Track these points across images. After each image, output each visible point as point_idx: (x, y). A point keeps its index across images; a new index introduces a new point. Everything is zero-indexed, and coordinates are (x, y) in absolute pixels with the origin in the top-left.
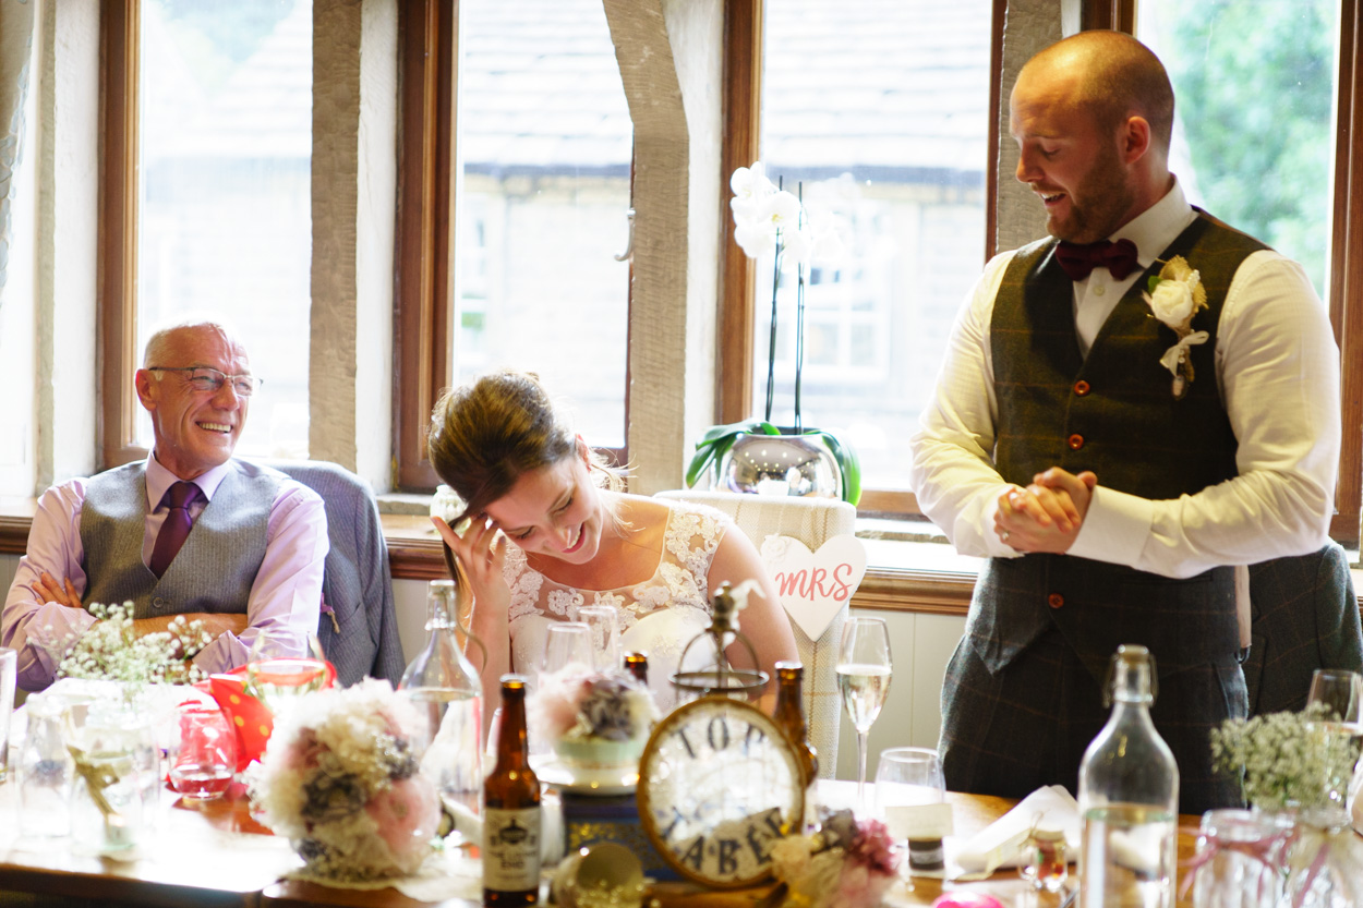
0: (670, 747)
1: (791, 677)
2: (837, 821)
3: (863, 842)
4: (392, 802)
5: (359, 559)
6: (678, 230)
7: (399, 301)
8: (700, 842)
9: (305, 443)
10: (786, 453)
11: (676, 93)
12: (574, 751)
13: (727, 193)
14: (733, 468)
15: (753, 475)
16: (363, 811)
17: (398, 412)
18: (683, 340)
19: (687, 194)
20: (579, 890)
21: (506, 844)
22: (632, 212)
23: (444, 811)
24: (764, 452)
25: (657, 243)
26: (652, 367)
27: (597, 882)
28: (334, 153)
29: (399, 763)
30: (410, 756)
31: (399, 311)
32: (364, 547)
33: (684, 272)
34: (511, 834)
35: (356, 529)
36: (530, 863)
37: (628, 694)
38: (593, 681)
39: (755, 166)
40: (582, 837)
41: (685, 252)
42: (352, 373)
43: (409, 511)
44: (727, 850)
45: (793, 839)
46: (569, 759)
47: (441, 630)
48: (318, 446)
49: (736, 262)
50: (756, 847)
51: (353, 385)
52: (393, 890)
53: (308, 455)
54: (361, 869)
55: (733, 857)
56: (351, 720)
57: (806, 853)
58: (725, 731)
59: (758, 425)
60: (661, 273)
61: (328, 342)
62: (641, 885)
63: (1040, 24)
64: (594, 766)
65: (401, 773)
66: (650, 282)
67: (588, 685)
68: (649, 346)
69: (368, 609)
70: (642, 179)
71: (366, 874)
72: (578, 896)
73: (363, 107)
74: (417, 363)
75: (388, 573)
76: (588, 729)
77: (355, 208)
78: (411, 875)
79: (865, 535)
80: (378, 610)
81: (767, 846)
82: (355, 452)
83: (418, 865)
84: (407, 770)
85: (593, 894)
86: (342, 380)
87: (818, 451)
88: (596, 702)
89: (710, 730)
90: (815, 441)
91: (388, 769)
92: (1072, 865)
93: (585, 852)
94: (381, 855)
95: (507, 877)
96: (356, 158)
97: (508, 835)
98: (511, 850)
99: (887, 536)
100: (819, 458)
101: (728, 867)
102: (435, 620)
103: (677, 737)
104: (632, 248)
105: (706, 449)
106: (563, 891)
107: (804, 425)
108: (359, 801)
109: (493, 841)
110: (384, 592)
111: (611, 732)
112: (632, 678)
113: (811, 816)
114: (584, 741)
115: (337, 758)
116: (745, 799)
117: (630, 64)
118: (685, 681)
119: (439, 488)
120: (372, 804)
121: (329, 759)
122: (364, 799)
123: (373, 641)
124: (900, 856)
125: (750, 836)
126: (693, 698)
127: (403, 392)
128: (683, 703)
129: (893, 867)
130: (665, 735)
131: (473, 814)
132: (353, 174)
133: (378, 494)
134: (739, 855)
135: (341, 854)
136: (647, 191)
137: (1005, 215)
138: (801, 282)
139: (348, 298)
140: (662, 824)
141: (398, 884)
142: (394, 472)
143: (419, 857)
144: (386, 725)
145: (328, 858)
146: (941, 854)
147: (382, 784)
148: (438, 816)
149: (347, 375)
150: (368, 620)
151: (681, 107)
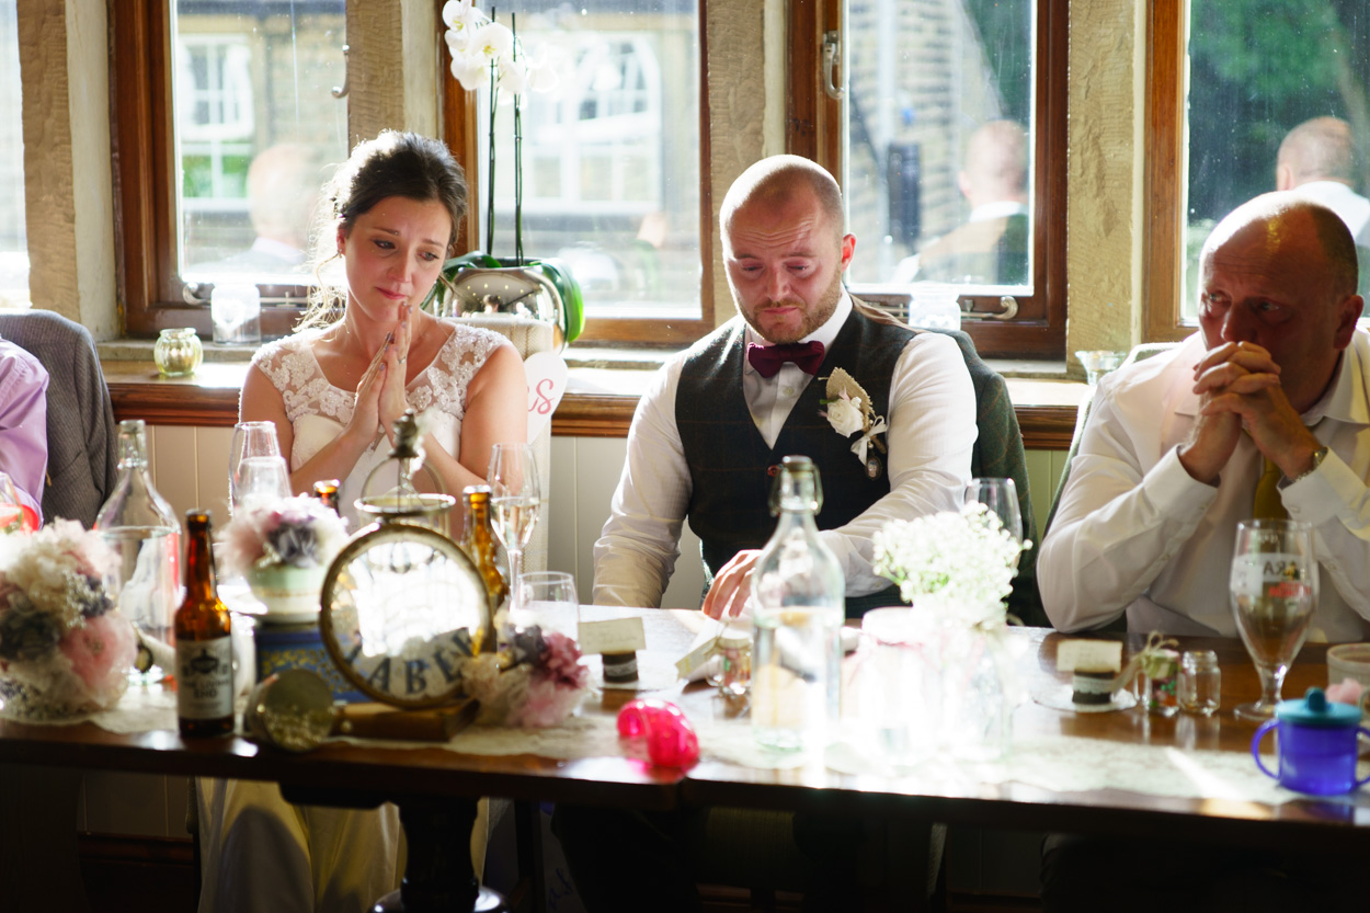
0: (355, 567)
2: (524, 638)
3: (550, 656)
4: (86, 640)
5: (80, 407)
7: (116, 144)
8: (386, 663)
9: (27, 292)
10: (507, 285)
12: (266, 579)
13: (442, 28)
14: (456, 303)
16: (57, 649)
19: (400, 28)
20: (269, 715)
21: (197, 675)
22: (349, 48)
23: (142, 647)
24: (487, 285)
25: (373, 77)
27: (288, 707)
29: (92, 601)
30: (103, 594)
31: (117, 155)
32: (85, 394)
33: (401, 106)
34: (201, 665)
35: (75, 378)
36: (223, 692)
37: (317, 524)
38: (280, 511)
40: (273, 664)
41: (401, 87)
42: (71, 219)
43: (136, 356)
44: (415, 670)
45: (485, 657)
46: (260, 589)
47: (134, 467)
48: (39, 292)
49: (454, 95)
50: (444, 665)
51: (73, 231)
52: (90, 724)
53: (31, 304)
54: (59, 706)
55: (421, 676)
56: (41, 560)
57: (497, 673)
58: (407, 556)
59: (480, 258)
60: (377, 108)
61: (44, 188)
62: (333, 708)
64: (286, 595)
65: (96, 609)
66: (366, 117)
67: (275, 515)
69: (92, 458)
70: (354, 14)
71: (65, 710)
72: (270, 720)
74: (139, 207)
75: (112, 420)
76: (276, 558)
77: (65, 51)
78: (108, 711)
79: (591, 365)
80: (103, 457)
81: (457, 665)
82: (78, 299)
83: (116, 700)
84: (101, 607)
85: (285, 718)
86: (62, 227)
87: (539, 282)
88: (283, 532)
89: (391, 556)
90: (536, 272)
91: (81, 607)
93: (275, 677)
94: (78, 691)
95: (199, 707)
97: (198, 665)
98: (201, 680)
99: (612, 365)
100: (541, 290)
101: (416, 686)
102: (128, 460)
104: (348, 87)
106: (256, 718)
107: (525, 258)
108: (51, 639)
109: (185, 672)
110: (108, 440)
111: (298, 560)
113: (502, 635)
114: (273, 571)
115: (28, 600)
116: (433, 620)
119: (165, 333)
120: (66, 642)
121: (21, 600)
122: (57, 637)
123: (97, 487)
125: (438, 657)
126: (378, 525)
128: (367, 530)
129: (582, 679)
130: (348, 559)
131: (166, 648)
132: (61, 16)
133: (104, 341)
134: (427, 674)
135: (37, 692)
136: (359, 25)
137: (716, 41)
138: (517, 113)
139: (62, 142)
140: (346, 649)
141: (96, 719)
142: (120, 319)
143: (117, 692)
144: (76, 564)
145: (24, 698)
146: (635, 666)
147: (75, 622)
148: (134, 651)
149: (66, 221)
150: (92, 468)
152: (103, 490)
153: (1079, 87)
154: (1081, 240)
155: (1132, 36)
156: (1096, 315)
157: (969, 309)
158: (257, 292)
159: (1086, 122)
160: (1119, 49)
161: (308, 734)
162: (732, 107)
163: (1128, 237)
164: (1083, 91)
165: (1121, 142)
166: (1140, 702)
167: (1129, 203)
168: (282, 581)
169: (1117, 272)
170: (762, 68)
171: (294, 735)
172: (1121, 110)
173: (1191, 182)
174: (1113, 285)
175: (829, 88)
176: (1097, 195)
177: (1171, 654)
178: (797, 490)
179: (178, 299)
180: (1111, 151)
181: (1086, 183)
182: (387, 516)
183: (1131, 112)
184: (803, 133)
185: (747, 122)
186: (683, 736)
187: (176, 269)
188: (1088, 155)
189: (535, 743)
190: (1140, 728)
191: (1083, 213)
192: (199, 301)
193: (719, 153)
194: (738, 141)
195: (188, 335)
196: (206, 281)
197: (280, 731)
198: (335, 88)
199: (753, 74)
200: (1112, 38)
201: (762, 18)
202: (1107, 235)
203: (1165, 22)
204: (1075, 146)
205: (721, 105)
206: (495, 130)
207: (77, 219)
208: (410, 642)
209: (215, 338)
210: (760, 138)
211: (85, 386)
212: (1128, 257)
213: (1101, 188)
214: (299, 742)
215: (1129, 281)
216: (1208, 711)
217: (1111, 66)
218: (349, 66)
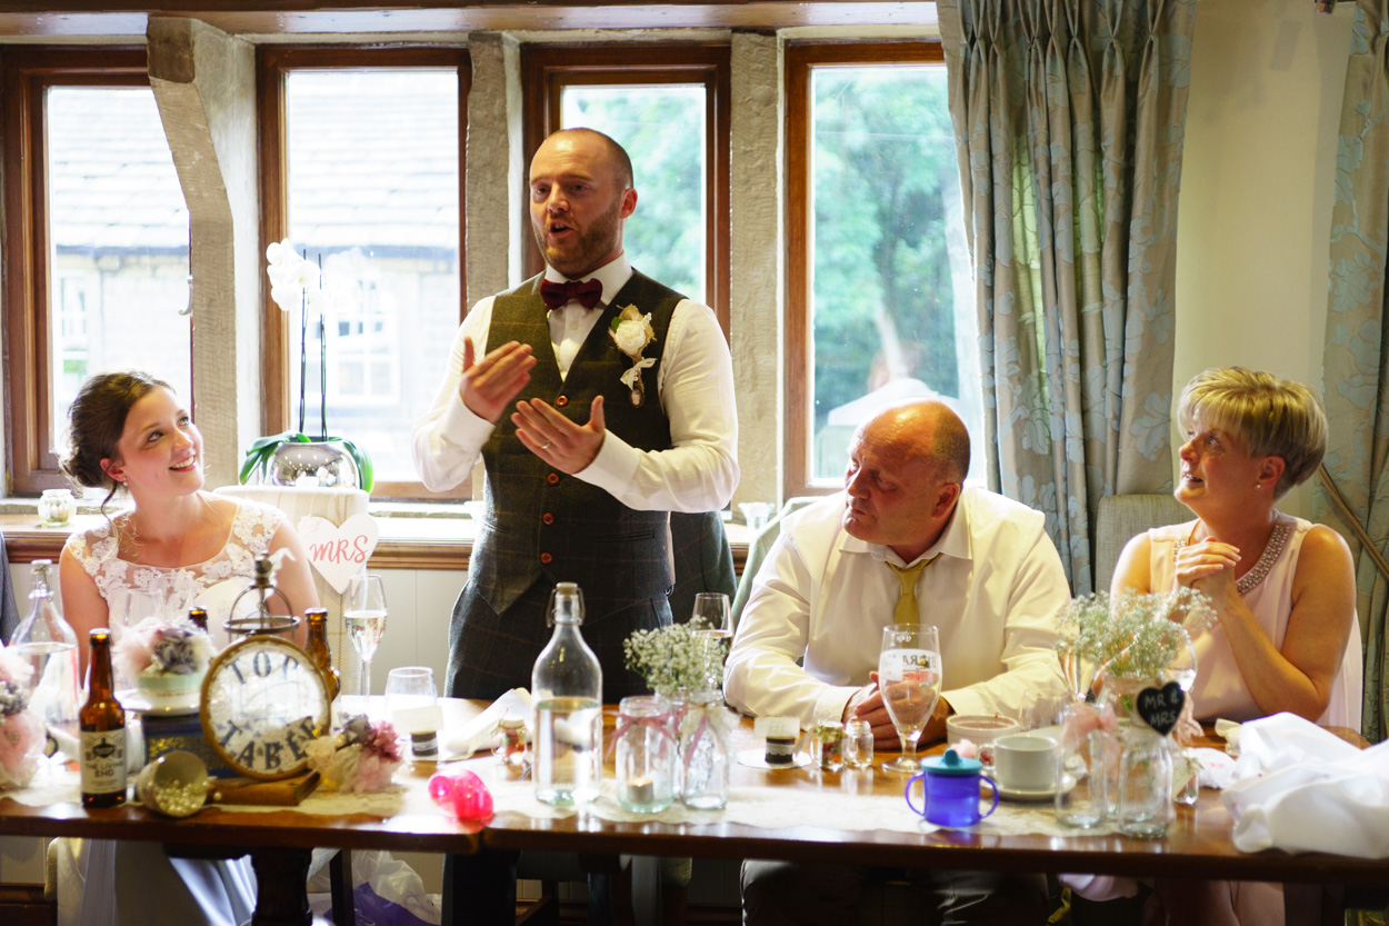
0: (226, 675)
1: (318, 618)
2: (354, 723)
3: (375, 738)
4: (6, 733)
6: (227, 291)
7: (7, 349)
8: (251, 746)
10: (316, 456)
11: (221, 188)
12: (148, 684)
13: (264, 262)
14: (276, 470)
15: (291, 473)
17: (10, 435)
18: (234, 373)
19: (233, 263)
20: (157, 788)
21: (98, 758)
22: (191, 278)
23: (49, 737)
24: (300, 455)
25: (212, 300)
26: (211, 395)
27: (172, 782)
29: (10, 701)
30: (19, 696)
31: (8, 357)
33: (233, 322)
34: (103, 750)
36: (118, 771)
37: (191, 639)
38: (163, 630)
39: (285, 241)
40: (158, 749)
41: (233, 307)
43: (21, 511)
44: (273, 751)
45: (323, 739)
46: (147, 690)
47: (42, 598)
49: (273, 313)
50: (294, 747)
52: (9, 800)
55: (276, 756)
57: (334, 750)
58: (268, 661)
59: (294, 436)
60: (215, 323)
62: (206, 781)
63: (492, 137)
64: (168, 694)
65: (12, 709)
66: (208, 330)
67: (159, 633)
68: (208, 379)
70: (195, 259)
72: (157, 794)
74: (24, 397)
75: (6, 559)
76: (161, 666)
78: (24, 788)
79: (379, 515)
81: (303, 746)
83: (29, 780)
84: (17, 707)
85: (168, 790)
87: (341, 453)
88: (166, 645)
89: (256, 662)
90: (338, 446)
92: (530, 744)
93: (161, 760)
95: (100, 784)
97: (101, 751)
98: (102, 762)
99: (394, 515)
100: (341, 458)
102: (38, 591)
103: (230, 668)
104: (192, 307)
105: (254, 454)
106: (145, 791)
107: (330, 433)
109: (88, 756)
111: (179, 668)
112: (195, 626)
113: (336, 722)
114: (158, 676)
116: (286, 711)
117: (185, 166)
118: (235, 627)
119: (45, 492)
124: (404, 747)
125: (290, 739)
126: (242, 638)
127: (14, 419)
128: (235, 643)
129: (398, 754)
130: (220, 667)
131: (71, 737)
134: (282, 754)
136: (201, 262)
138: (322, 327)
141: (13, 796)
142: (8, 482)
143: (30, 773)
146: (435, 743)
148: (44, 740)
151: (226, 198)
153: (740, 312)
155: (775, 277)
156: (752, 477)
159: (744, 338)
160: (767, 286)
161: (186, 803)
163: (774, 422)
164: (741, 316)
165: (768, 352)
167: (774, 396)
168: (169, 684)
169: (767, 445)
171: (177, 804)
172: (768, 330)
174: (764, 455)
176: (752, 391)
178: (567, 608)
180: (762, 359)
181: (744, 381)
183: (775, 331)
187: (53, 445)
188: (747, 362)
191: (744, 403)
195: (65, 495)
198: (180, 308)
200: (762, 278)
201: (507, 260)
204: (739, 355)
212: (775, 435)
213: (755, 385)
215: (775, 452)
217: (761, 298)
218: (193, 292)
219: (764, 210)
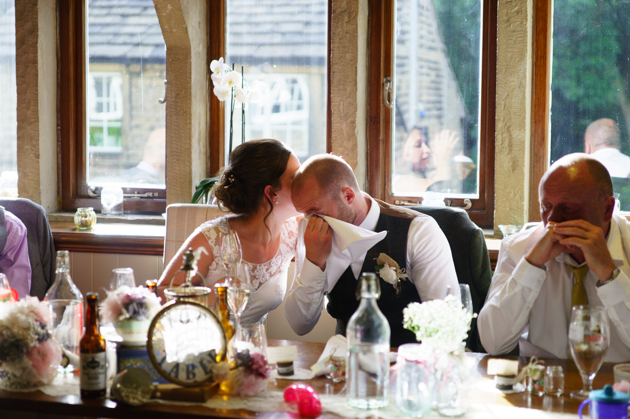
0: (164, 321)
1: (222, 290)
2: (241, 355)
4: (39, 352)
5: (39, 243)
6: (187, 89)
7: (59, 123)
8: (179, 365)
9: (16, 190)
11: (184, 26)
13: (210, 72)
16: (25, 356)
17: (60, 174)
18: (190, 139)
19: (191, 72)
20: (122, 389)
21: (89, 369)
22: (167, 81)
23: (64, 356)
25: (178, 94)
26: (177, 152)
27: (131, 385)
28: (26, 55)
29: (42, 334)
30: (47, 331)
31: (59, 128)
32: (41, 237)
33: (190, 108)
34: (92, 364)
35: (37, 230)
36: (101, 377)
37: (147, 300)
38: (130, 294)
39: (222, 59)
40: (125, 365)
41: (190, 99)
42: (38, 157)
43: (66, 220)
44: (190, 369)
45: (222, 363)
46: (120, 330)
47: (63, 273)
48: (22, 189)
49: (215, 103)
50: (204, 367)
51: (38, 162)
52: (39, 392)
53: (18, 195)
54: (25, 383)
55: (193, 372)
56: (19, 315)
57: (229, 370)
58: (188, 316)
60: (179, 109)
61: (26, 142)
62: (152, 386)
65: (44, 338)
66: (175, 113)
67: (128, 296)
68: (174, 142)
69: (44, 266)
70: (170, 66)
71: (28, 384)
72: (123, 392)
73: (39, 33)
76: (128, 316)
77: (37, 80)
78: (48, 386)
80: (49, 266)
81: (209, 366)
82: (40, 193)
83: (52, 380)
84: (46, 337)
85: (130, 390)
86: (33, 160)
88: (131, 304)
91: (36, 337)
93: (125, 371)
94: (34, 376)
95: (90, 384)
96: (37, 56)
97: (90, 365)
98: (91, 372)
101: (191, 376)
102: (61, 268)
104: (167, 98)
105: (200, 189)
106: (117, 389)
108: (22, 351)
109: (84, 368)
110: (51, 258)
111: (138, 317)
113: (230, 354)
114: (126, 322)
115: (12, 333)
117: (162, 13)
119: (79, 210)
120: (29, 354)
121: (9, 333)
122: (25, 351)
123: (46, 280)
124: (272, 370)
125: (201, 363)
127: (63, 165)
129: (268, 374)
130: (161, 317)
132: (36, 65)
133: (51, 213)
134: (196, 371)
135: (15, 376)
136: (172, 71)
137: (335, 81)
138: (243, 112)
139: (35, 122)
140: (159, 358)
141: (42, 389)
142: (59, 202)
143: (52, 376)
144: (35, 317)
145: (9, 378)
146: (293, 368)
147: (34, 344)
148: (61, 358)
149: (35, 158)
150: (44, 271)
151: (187, 32)
152: (49, 282)
153: (501, 104)
154: (501, 174)
155: (525, 81)
156: (508, 209)
157: (449, 205)
158: (122, 191)
159: (504, 120)
160: (519, 87)
161: (140, 398)
162: (341, 111)
163: (523, 173)
164: (503, 106)
165: (520, 129)
166: (526, 390)
167: (523, 158)
168: (130, 326)
169: (517, 189)
170: (356, 93)
171: (134, 398)
172: (520, 115)
173: (552, 148)
174: (516, 195)
175: (386, 103)
176: (509, 154)
177: (541, 367)
178: (369, 289)
179: (85, 194)
180: (515, 133)
181: (504, 148)
182: (179, 297)
183: (525, 116)
184: (374, 123)
185: (348, 118)
186: (314, 402)
187: (85, 180)
188: (505, 135)
189: (245, 404)
190: (526, 401)
191: (502, 162)
192: (95, 195)
193: (335, 131)
194: (344, 126)
195: (90, 211)
196: (99, 185)
197: (127, 396)
198: (160, 99)
199: (352, 96)
200: (516, 82)
201: (356, 71)
202: (513, 172)
203: (540, 76)
204: (499, 131)
205: (336, 109)
206: (233, 120)
207: (40, 157)
208: (189, 356)
209: (102, 212)
210: (354, 125)
211: (42, 234)
212: (523, 182)
213: (510, 151)
214: (136, 402)
215: (523, 193)
216: (558, 395)
217: (515, 95)
218: (167, 89)
219: (519, 39)
